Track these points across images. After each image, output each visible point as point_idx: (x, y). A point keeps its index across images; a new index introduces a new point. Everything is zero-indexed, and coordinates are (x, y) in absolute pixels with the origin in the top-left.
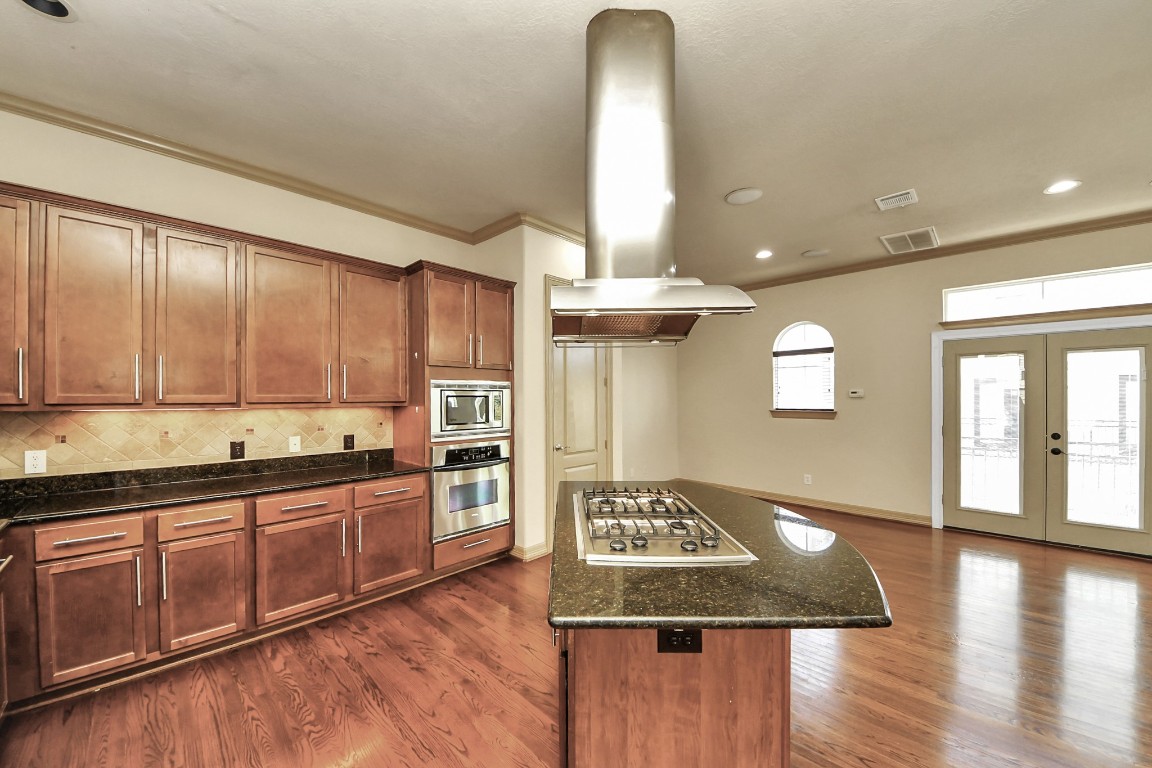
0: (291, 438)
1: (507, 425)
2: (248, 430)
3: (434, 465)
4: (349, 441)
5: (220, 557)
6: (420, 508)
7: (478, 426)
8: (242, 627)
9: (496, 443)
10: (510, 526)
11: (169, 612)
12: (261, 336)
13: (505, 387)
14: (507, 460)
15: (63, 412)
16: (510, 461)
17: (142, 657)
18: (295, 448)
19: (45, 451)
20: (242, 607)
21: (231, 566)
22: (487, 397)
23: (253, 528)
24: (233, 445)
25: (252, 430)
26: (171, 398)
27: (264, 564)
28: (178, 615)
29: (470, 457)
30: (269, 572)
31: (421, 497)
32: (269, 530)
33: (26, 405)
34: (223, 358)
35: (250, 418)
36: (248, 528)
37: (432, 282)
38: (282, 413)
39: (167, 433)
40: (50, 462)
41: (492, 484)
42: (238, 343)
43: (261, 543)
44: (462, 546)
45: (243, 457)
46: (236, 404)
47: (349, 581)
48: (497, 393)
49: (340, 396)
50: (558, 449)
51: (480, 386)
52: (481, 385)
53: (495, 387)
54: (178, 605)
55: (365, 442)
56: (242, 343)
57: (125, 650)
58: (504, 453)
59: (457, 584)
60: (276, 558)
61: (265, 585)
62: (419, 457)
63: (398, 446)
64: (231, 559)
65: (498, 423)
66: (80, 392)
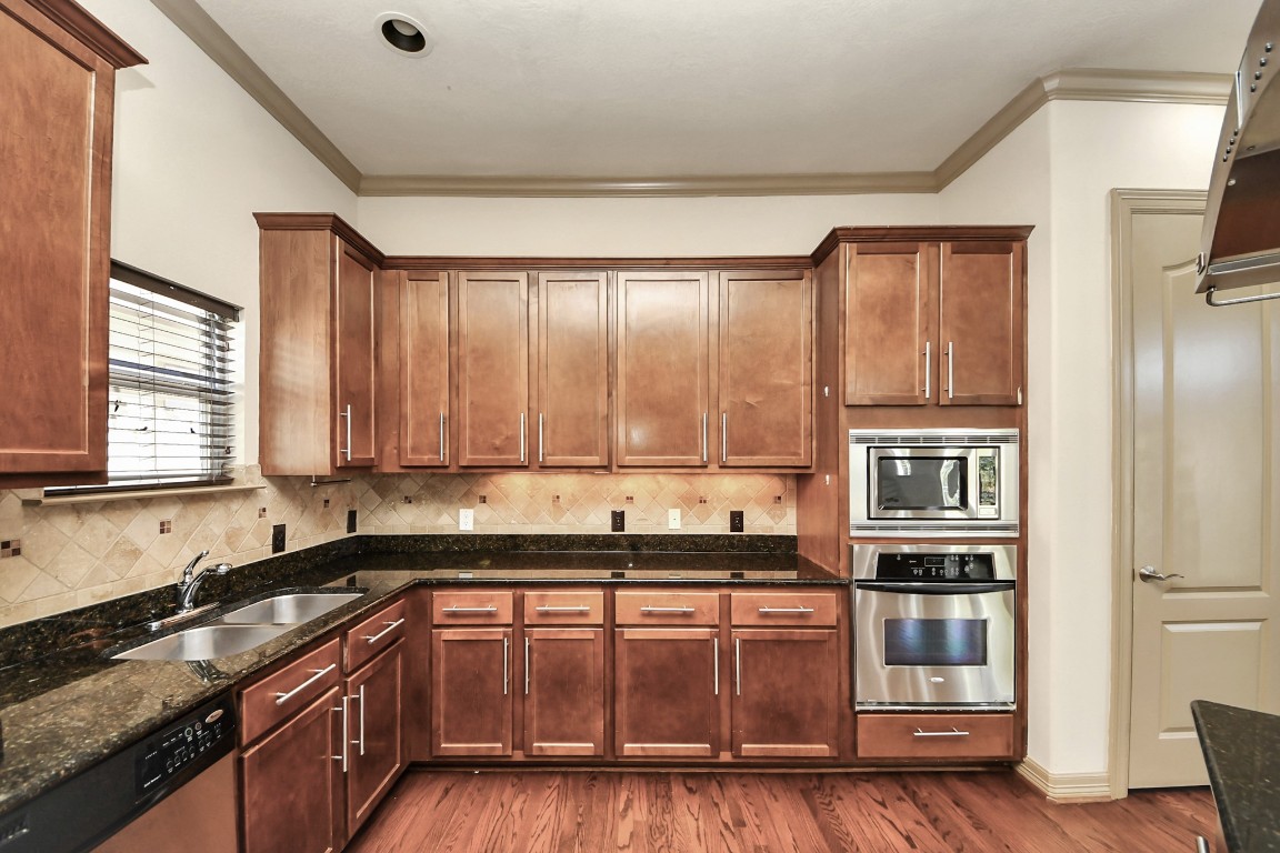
0: (670, 510)
1: (1010, 515)
2: (628, 498)
3: (855, 578)
4: (737, 519)
5: (579, 656)
6: (832, 644)
7: (948, 514)
8: (600, 752)
9: (984, 549)
10: (1016, 719)
11: (533, 708)
12: (632, 381)
13: (1005, 439)
14: (1009, 584)
15: (484, 474)
16: (1017, 588)
17: (506, 754)
18: (674, 523)
19: (472, 511)
20: (599, 726)
21: (590, 671)
22: (963, 460)
23: (611, 626)
24: (614, 513)
25: (632, 498)
26: (551, 460)
27: (624, 679)
28: (541, 715)
29: (927, 572)
30: (629, 688)
31: (833, 627)
32: (629, 634)
33: (447, 467)
34: (595, 414)
35: (631, 484)
36: (608, 625)
37: (854, 262)
38: (661, 478)
39: (558, 497)
40: (476, 522)
41: (977, 629)
42: (609, 395)
43: (621, 648)
44: (911, 729)
45: (623, 530)
46: (607, 468)
47: (725, 731)
48: (988, 453)
49: (720, 457)
50: (1145, 577)
51: (949, 439)
52: (952, 435)
53: (983, 439)
54: (540, 703)
55: (759, 523)
56: (614, 393)
57: (495, 740)
58: (1003, 570)
59: (900, 799)
60: (637, 672)
61: (624, 705)
62: (832, 559)
63: (802, 533)
64: (590, 660)
65: (987, 511)
66: (482, 454)
